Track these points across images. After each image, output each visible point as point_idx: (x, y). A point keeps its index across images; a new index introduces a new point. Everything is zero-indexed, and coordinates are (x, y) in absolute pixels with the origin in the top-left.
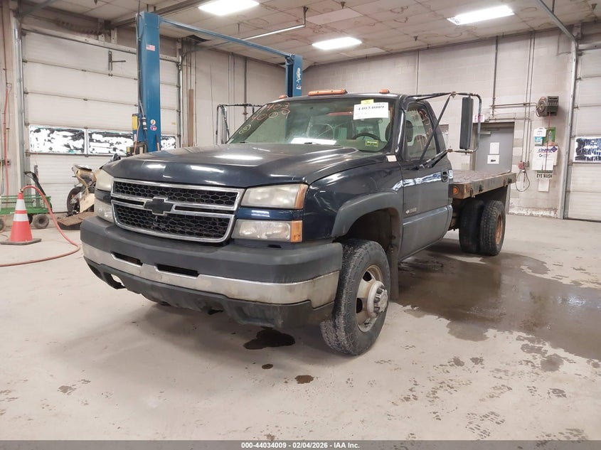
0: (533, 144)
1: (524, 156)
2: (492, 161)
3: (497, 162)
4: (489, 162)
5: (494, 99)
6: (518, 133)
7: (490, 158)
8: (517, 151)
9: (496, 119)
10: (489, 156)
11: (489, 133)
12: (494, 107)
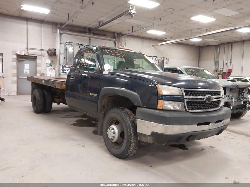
0: (45, 66)
1: (42, 71)
2: (26, 72)
3: (28, 73)
4: (24, 73)
5: (27, 45)
6: (39, 61)
7: (25, 71)
8: (39, 69)
9: (29, 54)
10: (24, 70)
11: (24, 60)
12: (27, 49)
